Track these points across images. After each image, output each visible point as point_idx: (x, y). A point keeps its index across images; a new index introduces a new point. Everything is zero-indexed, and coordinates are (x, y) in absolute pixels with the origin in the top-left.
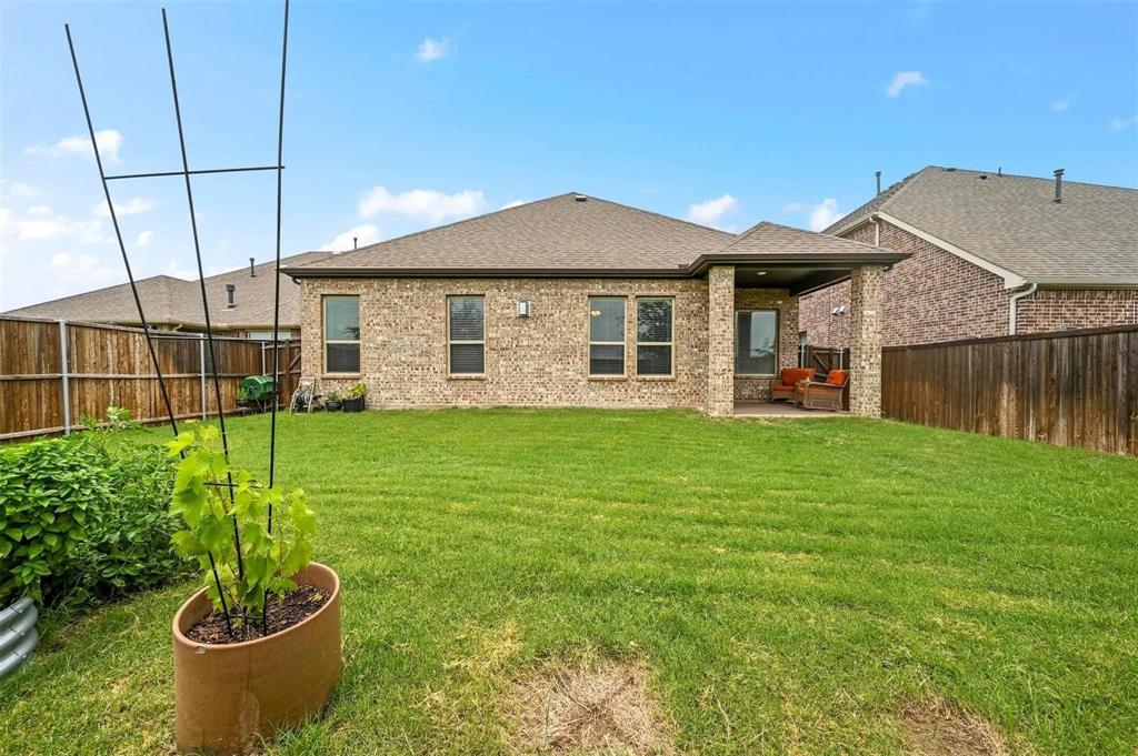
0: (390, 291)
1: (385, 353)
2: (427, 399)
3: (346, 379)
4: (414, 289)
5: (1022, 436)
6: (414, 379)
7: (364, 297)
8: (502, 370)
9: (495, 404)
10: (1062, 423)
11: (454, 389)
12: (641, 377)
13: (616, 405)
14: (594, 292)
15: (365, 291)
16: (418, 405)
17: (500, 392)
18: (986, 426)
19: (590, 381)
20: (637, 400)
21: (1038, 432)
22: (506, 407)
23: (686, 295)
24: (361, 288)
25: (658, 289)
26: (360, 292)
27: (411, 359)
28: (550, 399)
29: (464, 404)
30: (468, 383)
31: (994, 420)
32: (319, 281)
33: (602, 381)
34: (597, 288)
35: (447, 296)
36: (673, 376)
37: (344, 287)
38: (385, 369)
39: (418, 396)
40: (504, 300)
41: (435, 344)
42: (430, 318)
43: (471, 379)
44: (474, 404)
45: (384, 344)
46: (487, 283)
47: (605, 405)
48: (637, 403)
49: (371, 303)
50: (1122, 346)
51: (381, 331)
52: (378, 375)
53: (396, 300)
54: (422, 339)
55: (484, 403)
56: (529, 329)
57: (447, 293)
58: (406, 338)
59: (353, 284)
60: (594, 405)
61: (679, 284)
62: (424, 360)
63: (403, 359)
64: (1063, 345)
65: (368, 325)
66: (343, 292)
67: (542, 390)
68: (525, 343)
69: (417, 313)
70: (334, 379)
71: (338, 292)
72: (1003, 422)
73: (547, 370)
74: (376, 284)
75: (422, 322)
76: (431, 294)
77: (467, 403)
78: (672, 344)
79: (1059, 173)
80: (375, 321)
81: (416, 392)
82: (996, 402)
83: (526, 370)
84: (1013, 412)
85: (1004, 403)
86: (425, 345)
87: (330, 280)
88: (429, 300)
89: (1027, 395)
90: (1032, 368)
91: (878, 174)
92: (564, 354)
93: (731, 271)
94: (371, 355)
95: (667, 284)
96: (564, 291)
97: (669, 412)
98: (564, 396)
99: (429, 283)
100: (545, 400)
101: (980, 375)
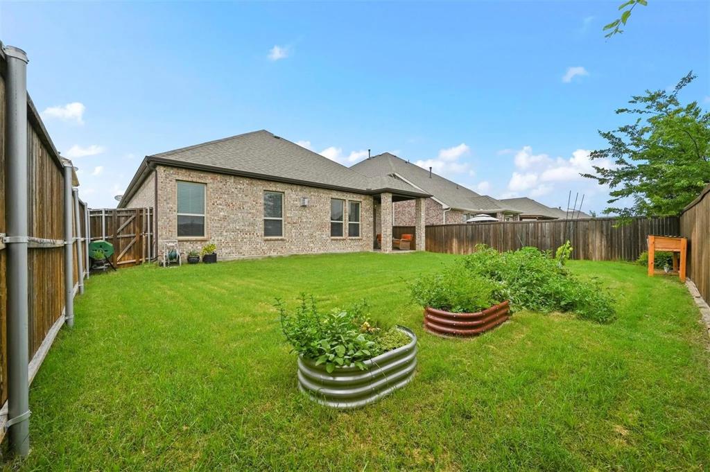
0: (228, 184)
1: (225, 224)
2: (253, 253)
3: (197, 241)
4: (244, 184)
5: (459, 253)
6: (245, 240)
7: (210, 185)
8: (294, 234)
9: (291, 253)
10: (470, 249)
11: (269, 246)
12: (351, 238)
13: (342, 251)
14: (334, 197)
15: (211, 181)
16: (246, 256)
17: (292, 247)
18: (449, 251)
19: (332, 240)
20: (349, 249)
21: (464, 252)
22: (296, 255)
23: (365, 201)
24: (208, 178)
25: (356, 198)
26: (207, 181)
27: (243, 227)
28: (315, 250)
29: (274, 254)
30: (276, 242)
31: (451, 249)
32: (175, 169)
33: (337, 240)
34: (335, 195)
35: (264, 190)
36: (360, 237)
37: (195, 176)
38: (225, 234)
39: (247, 252)
40: (294, 196)
41: (257, 219)
42: (254, 203)
43: (278, 240)
44: (279, 254)
45: (225, 218)
46: (287, 186)
47: (338, 251)
48: (350, 250)
49: (215, 191)
50: (484, 228)
51: (222, 209)
52: (220, 238)
53: (233, 190)
54: (250, 215)
55: (285, 253)
56: (306, 213)
57: (264, 189)
58: (239, 214)
59: (202, 175)
60: (334, 252)
61: (363, 197)
62: (250, 228)
63: (238, 228)
64: (470, 227)
65: (213, 204)
66: (195, 180)
67: (311, 245)
68: (304, 220)
69: (246, 199)
70: (187, 241)
71: (190, 179)
72: (454, 250)
73: (314, 234)
74: (219, 177)
75: (250, 205)
76: (255, 188)
77: (275, 253)
78: (360, 223)
79: (431, 168)
80: (218, 202)
81: (246, 248)
82: (451, 245)
83: (304, 235)
84: (457, 246)
85: (454, 244)
86: (252, 219)
87: (184, 170)
88: (254, 192)
89: (460, 242)
90: (462, 233)
91: (369, 150)
92: (321, 227)
93: (391, 195)
94: (215, 225)
95: (359, 196)
96: (321, 194)
97: (359, 253)
98: (322, 248)
99: (254, 182)
100: (313, 250)
101: (447, 236)
